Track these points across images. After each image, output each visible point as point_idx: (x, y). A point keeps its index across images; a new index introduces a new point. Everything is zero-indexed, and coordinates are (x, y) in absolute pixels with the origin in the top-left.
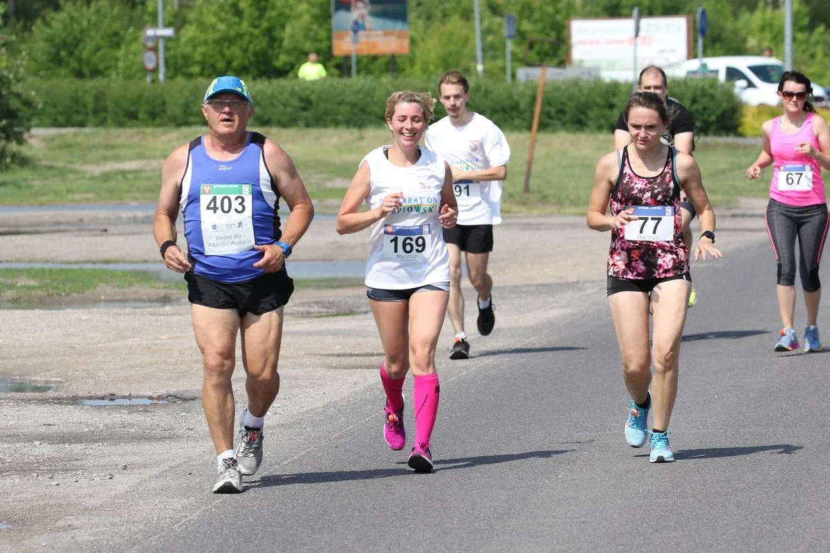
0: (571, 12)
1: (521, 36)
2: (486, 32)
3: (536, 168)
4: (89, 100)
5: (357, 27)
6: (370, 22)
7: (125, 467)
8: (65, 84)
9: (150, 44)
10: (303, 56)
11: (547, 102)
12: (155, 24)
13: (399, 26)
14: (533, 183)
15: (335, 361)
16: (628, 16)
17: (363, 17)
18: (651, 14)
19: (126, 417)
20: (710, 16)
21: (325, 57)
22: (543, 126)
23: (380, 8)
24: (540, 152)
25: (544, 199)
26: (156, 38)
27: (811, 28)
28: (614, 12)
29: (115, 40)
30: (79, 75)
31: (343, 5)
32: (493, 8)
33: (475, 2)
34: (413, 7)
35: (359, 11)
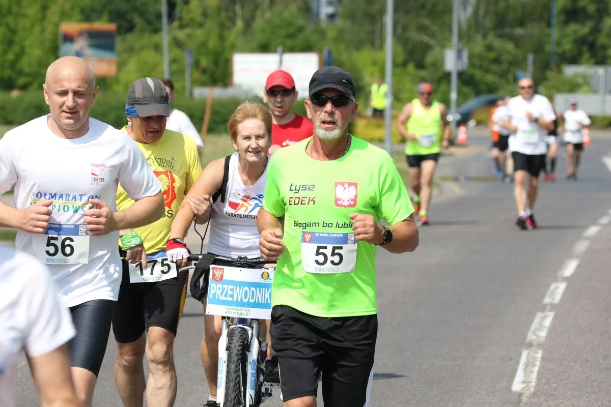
0: (234, 48)
1: (197, 64)
2: (173, 61)
5: (79, 54)
6: (89, 51)
11: (215, 112)
13: (108, 55)
16: (274, 51)
17: (82, 48)
18: (292, 50)
20: (335, 54)
23: (96, 41)
24: (208, 149)
27: (404, 64)
28: (264, 48)
31: (69, 38)
32: (178, 44)
33: (165, 38)
34: (119, 43)
35: (81, 44)
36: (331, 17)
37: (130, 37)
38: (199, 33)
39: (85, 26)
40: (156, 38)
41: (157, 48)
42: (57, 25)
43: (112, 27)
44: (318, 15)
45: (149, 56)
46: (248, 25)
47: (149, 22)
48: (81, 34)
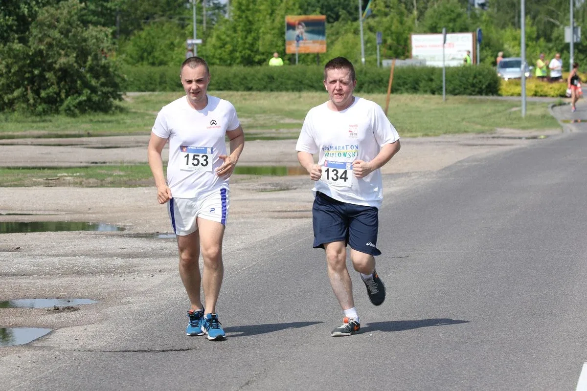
0: (411, 31)
1: (384, 42)
2: (367, 42)
4: (157, 77)
5: (299, 39)
6: (306, 36)
7: (160, 271)
8: (145, 69)
9: (190, 48)
10: (270, 55)
12: (192, 37)
13: (320, 38)
15: (276, 214)
16: (440, 33)
17: (302, 34)
18: (453, 31)
19: (163, 244)
21: (282, 55)
23: (311, 28)
24: (393, 104)
26: (193, 44)
28: (433, 30)
29: (172, 46)
30: (153, 64)
31: (291, 27)
32: (369, 29)
33: (361, 25)
34: (328, 28)
35: (300, 30)
37: (336, 24)
38: (386, 20)
39: (303, 17)
40: (355, 24)
41: (355, 32)
42: (283, 16)
43: (323, 17)
45: (350, 38)
47: (351, 13)
48: (300, 23)
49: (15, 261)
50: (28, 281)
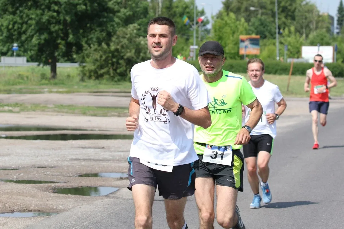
0: (302, 44)
1: (289, 50)
2: (280, 50)
3: (290, 85)
5: (246, 47)
6: (250, 46)
12: (192, 45)
13: (257, 47)
14: (290, 89)
16: (316, 45)
18: (322, 45)
20: (338, 47)
22: (293, 74)
23: (252, 42)
24: (292, 81)
25: (292, 93)
26: (193, 49)
31: (242, 41)
32: (281, 43)
33: (277, 41)
34: (261, 42)
35: (247, 43)
36: (338, 33)
37: (265, 40)
38: (289, 39)
39: (248, 36)
40: (274, 41)
41: (274, 44)
42: (239, 36)
43: (258, 37)
44: (333, 32)
45: (272, 47)
46: (307, 36)
47: (272, 35)
48: (247, 39)
49: (102, 154)
50: (108, 164)
